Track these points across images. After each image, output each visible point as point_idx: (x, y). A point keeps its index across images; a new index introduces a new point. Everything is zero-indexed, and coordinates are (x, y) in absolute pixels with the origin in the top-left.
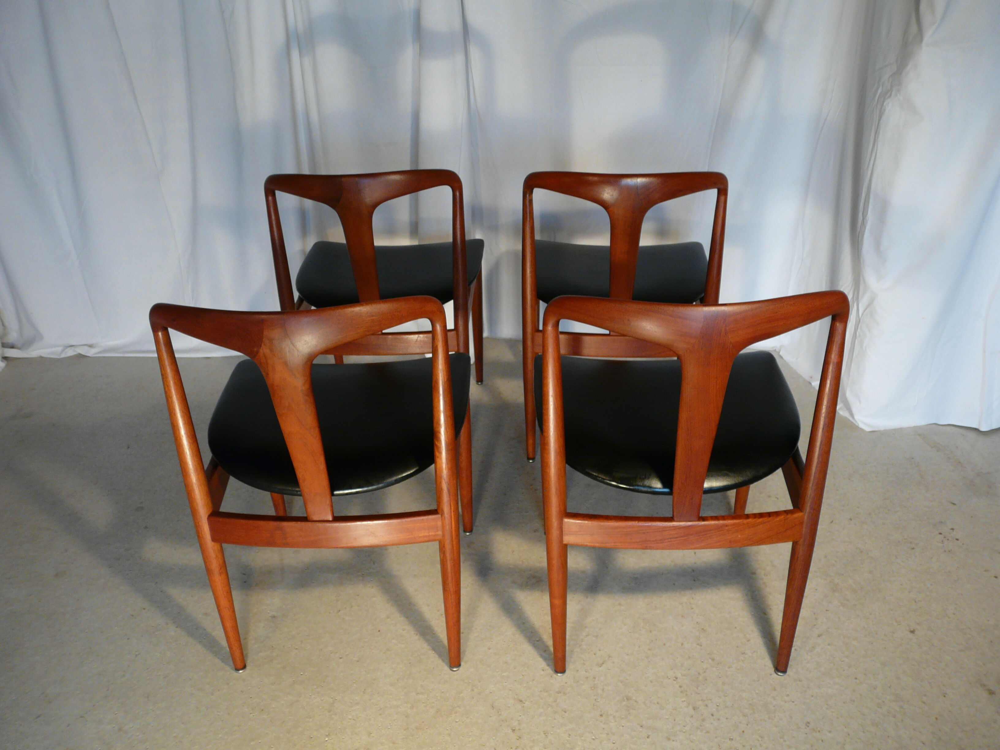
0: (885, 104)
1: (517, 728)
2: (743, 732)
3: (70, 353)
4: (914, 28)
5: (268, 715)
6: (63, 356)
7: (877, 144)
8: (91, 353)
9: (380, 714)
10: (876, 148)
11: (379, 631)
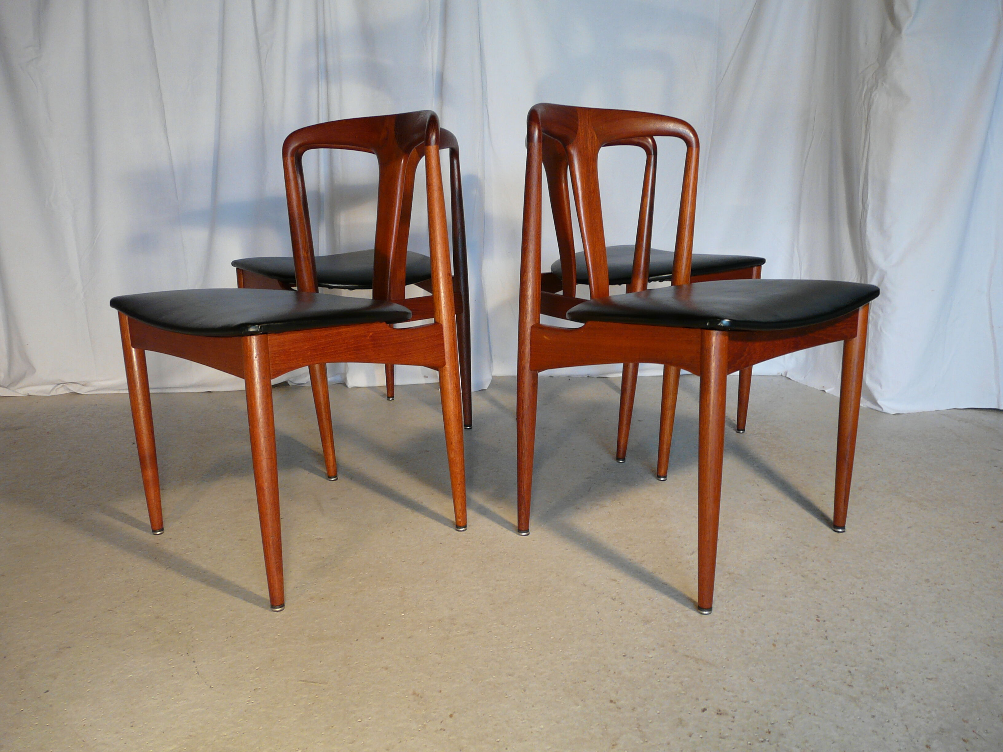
0: (872, 96)
1: (617, 597)
2: (862, 588)
3: (61, 391)
4: (890, 27)
5: (330, 601)
6: (52, 394)
7: (869, 133)
8: (84, 391)
9: (460, 596)
10: (868, 136)
11: (441, 543)
